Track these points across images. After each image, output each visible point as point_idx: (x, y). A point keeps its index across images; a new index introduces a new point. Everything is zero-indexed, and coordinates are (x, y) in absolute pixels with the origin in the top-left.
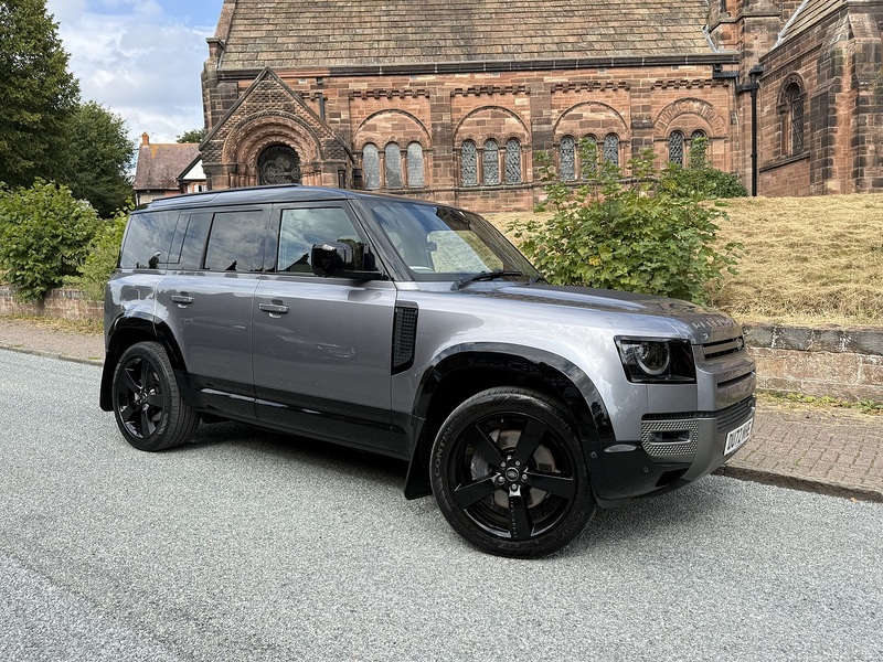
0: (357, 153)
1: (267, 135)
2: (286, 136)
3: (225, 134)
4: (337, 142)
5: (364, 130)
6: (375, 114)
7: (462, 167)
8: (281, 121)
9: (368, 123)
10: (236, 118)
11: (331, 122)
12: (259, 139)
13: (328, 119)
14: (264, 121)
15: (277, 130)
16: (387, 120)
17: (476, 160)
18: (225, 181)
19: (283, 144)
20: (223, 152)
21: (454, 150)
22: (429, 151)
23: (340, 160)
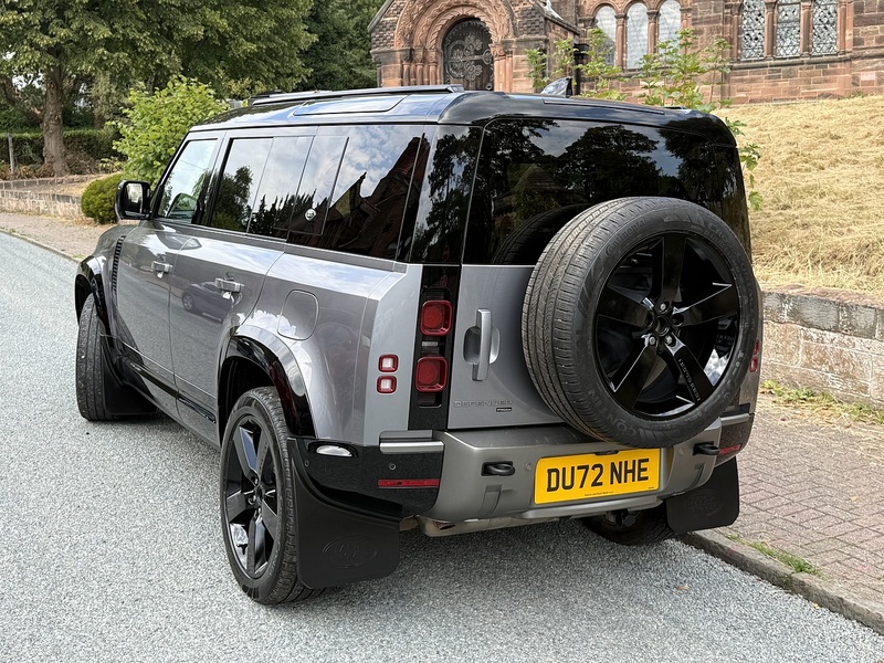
1: (451, 8)
2: (474, 6)
3: (399, 9)
12: (442, 13)
17: (765, 20)
18: (398, 73)
19: (473, 18)
20: (396, 34)
21: (727, 7)
22: (689, 10)
23: (538, 36)
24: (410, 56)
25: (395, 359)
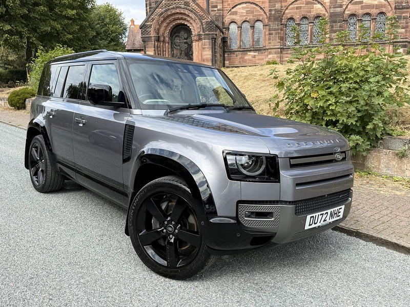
0: (225, 28)
1: (175, 20)
2: (185, 19)
3: (153, 20)
4: (212, 22)
5: (230, 14)
6: (236, 5)
7: (286, 34)
8: (182, 11)
9: (233, 10)
10: (159, 10)
11: (212, 11)
12: (171, 22)
13: (210, 9)
14: (173, 12)
15: (180, 16)
16: (243, 8)
18: (153, 46)
19: (184, 25)
20: (152, 29)
21: (281, 25)
22: (266, 25)
23: (213, 33)
24: (158, 39)
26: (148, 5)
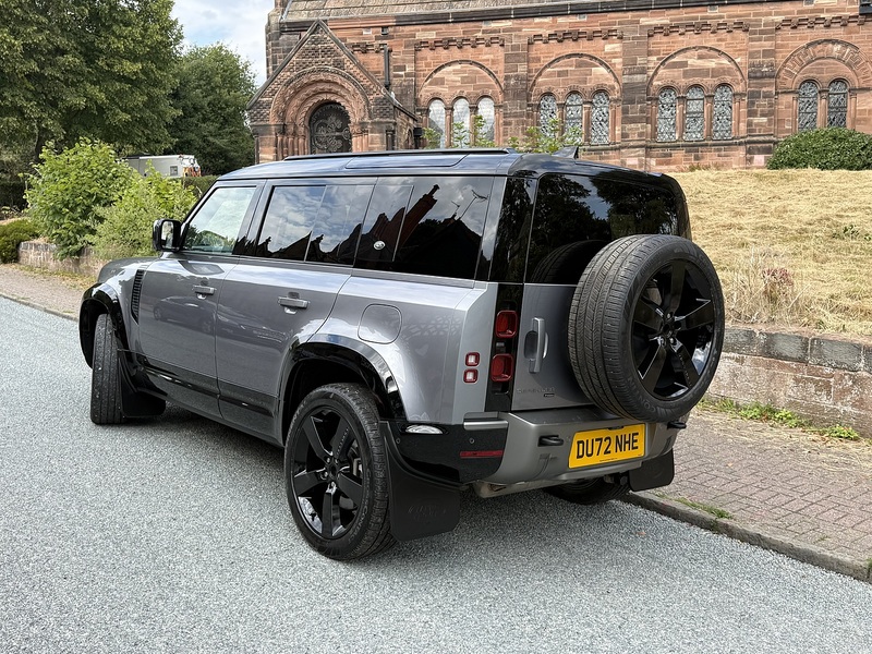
0: (421, 110)
1: (317, 93)
2: (336, 93)
3: (274, 92)
4: (386, 100)
5: (430, 84)
6: (442, 67)
7: (539, 124)
8: (330, 78)
9: (435, 76)
10: (285, 75)
11: (396, 76)
12: (309, 97)
13: (393, 73)
14: (313, 78)
15: (327, 87)
16: (456, 72)
17: (556, 117)
18: (273, 142)
19: (334, 103)
20: (271, 112)
21: (529, 105)
22: (500, 106)
23: (388, 120)
24: (283, 130)
25: (477, 356)
26: (270, 63)
